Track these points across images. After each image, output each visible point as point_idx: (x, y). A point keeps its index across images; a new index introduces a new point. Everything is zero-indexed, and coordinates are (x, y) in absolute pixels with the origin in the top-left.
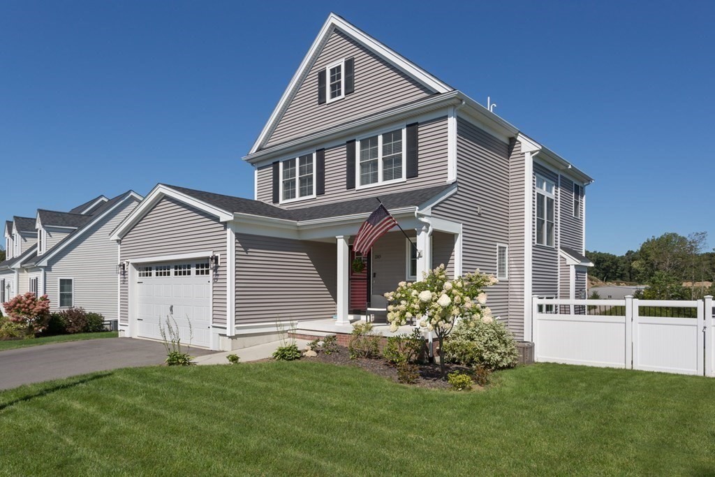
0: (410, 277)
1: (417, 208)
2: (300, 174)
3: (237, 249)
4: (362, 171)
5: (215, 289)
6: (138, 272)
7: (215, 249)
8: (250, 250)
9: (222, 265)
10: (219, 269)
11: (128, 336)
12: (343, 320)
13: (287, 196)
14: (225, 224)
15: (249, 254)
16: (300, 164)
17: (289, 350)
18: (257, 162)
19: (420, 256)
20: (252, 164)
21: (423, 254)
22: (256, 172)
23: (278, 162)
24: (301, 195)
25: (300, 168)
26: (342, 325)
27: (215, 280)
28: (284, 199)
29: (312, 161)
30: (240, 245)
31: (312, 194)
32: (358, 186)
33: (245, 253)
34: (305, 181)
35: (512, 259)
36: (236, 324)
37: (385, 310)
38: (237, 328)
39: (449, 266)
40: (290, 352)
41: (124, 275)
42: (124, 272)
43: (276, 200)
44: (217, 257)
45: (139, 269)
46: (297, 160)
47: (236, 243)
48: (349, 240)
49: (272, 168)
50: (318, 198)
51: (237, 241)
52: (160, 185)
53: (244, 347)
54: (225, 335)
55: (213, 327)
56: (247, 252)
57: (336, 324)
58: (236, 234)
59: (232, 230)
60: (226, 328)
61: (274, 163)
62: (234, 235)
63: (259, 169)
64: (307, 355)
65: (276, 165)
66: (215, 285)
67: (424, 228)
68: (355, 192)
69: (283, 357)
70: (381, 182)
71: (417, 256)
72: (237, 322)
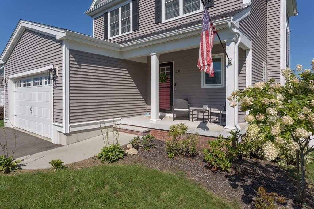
0: (205, 85)
1: (232, 18)
2: (122, 19)
3: (71, 62)
4: (166, 10)
5: (55, 95)
6: (15, 84)
7: (55, 64)
8: (83, 64)
9: (60, 75)
10: (58, 79)
11: (9, 127)
12: (156, 119)
13: (113, 34)
14: (61, 41)
15: (82, 67)
16: (122, 11)
17: (112, 151)
18: (95, 15)
19: (230, 64)
20: (92, 16)
21: (233, 62)
22: (94, 21)
23: (107, 12)
24: (122, 33)
25: (122, 15)
26: (155, 122)
27: (55, 88)
28: (111, 36)
29: (130, 9)
30: (74, 60)
31: (130, 31)
32: (163, 20)
33: (78, 66)
34: (125, 22)
35: (269, 73)
36: (70, 123)
37: (187, 110)
38: (72, 127)
39: (242, 72)
40: (114, 153)
41: (6, 86)
42: (7, 84)
43: (106, 37)
44: (56, 69)
45: (15, 82)
46: (120, 9)
47: (70, 57)
48: (160, 56)
49: (103, 17)
50: (134, 33)
51: (71, 56)
52: (22, 21)
53: (78, 141)
54: (61, 132)
55: (54, 125)
56: (80, 65)
57: (150, 122)
58: (70, 50)
59: (66, 46)
60: (62, 127)
61: (105, 14)
62: (68, 51)
63: (95, 19)
64: (129, 153)
65: (106, 14)
66: (55, 92)
67: (234, 38)
68: (161, 25)
69: (107, 158)
70: (181, 15)
71: (227, 64)
72: (71, 121)
